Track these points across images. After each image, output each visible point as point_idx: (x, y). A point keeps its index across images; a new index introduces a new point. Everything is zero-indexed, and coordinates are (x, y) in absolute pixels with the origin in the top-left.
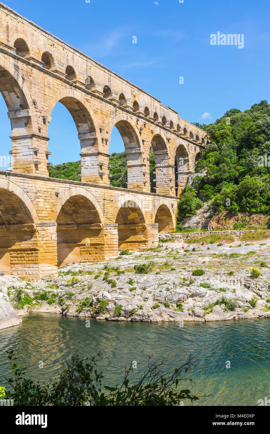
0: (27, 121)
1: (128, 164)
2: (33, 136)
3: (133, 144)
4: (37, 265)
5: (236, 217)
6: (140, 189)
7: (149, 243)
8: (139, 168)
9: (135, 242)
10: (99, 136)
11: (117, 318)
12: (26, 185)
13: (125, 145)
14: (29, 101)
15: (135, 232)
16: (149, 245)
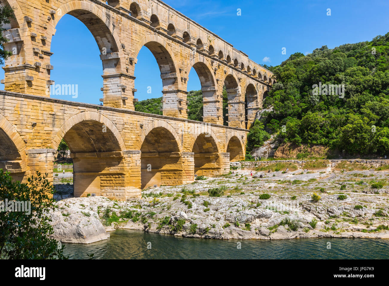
0: (117, 62)
1: (204, 101)
2: (121, 75)
3: (208, 83)
4: (123, 188)
5: (299, 148)
6: (214, 122)
7: (222, 170)
8: (213, 104)
9: (209, 169)
10: (178, 75)
11: (192, 235)
12: (115, 118)
13: (201, 83)
14: (119, 45)
15: (209, 161)
16: (222, 172)
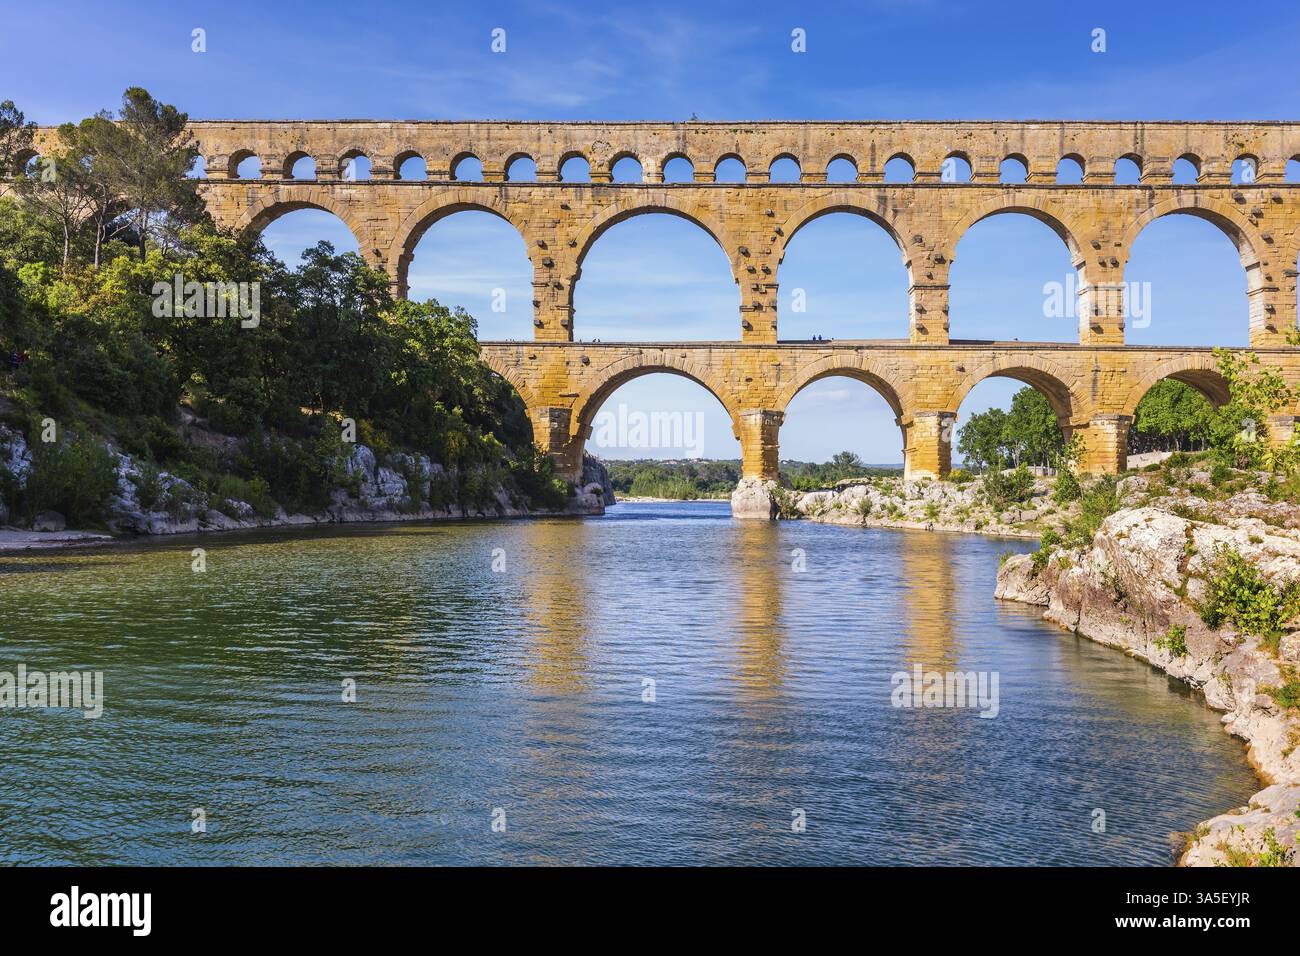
10: (1088, 256)
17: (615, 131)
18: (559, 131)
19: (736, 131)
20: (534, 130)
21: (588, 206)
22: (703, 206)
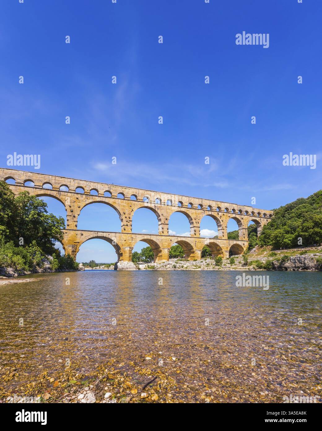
2: (162, 224)
7: (225, 258)
10: (194, 221)
15: (220, 254)
17: (92, 184)
18: (76, 181)
19: (123, 188)
20: (69, 180)
21: (84, 199)
22: (115, 203)
